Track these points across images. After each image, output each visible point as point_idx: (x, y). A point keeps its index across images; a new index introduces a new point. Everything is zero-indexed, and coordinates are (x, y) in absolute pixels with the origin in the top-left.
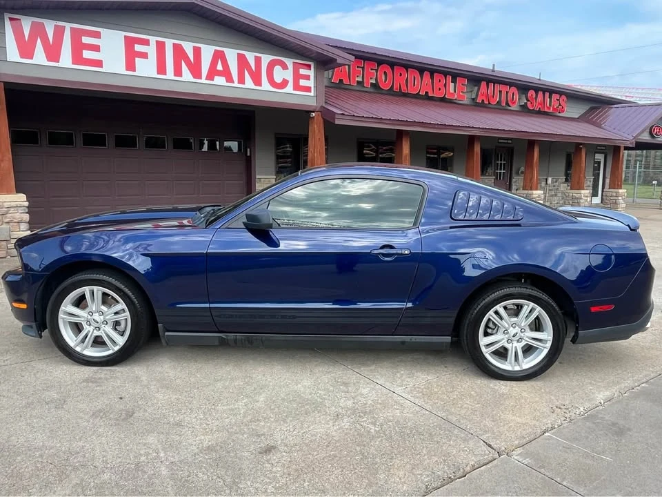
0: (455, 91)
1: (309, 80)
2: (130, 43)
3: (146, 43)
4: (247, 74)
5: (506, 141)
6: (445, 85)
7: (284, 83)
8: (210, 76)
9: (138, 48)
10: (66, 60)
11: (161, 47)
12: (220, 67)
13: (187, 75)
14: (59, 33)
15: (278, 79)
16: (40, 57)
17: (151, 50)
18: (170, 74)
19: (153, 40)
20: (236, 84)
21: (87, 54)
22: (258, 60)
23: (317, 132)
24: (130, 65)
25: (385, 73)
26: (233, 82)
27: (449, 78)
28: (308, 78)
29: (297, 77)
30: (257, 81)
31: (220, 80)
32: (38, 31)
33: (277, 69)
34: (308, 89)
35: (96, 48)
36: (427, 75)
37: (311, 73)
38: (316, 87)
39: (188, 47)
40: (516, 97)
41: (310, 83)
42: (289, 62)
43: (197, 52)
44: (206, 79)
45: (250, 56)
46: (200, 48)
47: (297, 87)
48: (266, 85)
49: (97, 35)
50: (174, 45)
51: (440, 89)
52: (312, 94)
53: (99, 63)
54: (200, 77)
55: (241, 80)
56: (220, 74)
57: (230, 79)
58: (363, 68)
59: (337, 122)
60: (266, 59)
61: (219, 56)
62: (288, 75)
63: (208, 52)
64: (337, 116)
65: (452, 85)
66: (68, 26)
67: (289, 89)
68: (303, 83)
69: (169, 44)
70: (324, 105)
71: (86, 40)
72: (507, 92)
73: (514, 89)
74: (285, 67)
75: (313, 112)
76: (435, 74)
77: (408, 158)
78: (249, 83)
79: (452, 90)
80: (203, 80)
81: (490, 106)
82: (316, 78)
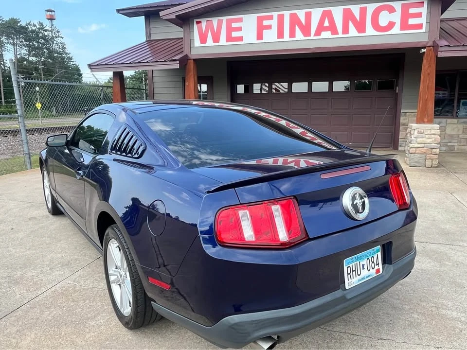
1: (421, 17)
2: (260, 20)
3: (271, 18)
7: (391, 25)
8: (318, 33)
9: (266, 23)
10: (223, 41)
11: (281, 19)
12: (326, 24)
13: (299, 35)
14: (220, 24)
15: (384, 23)
16: (210, 42)
17: (274, 23)
18: (287, 37)
19: (275, 14)
20: (341, 35)
21: (234, 34)
22: (363, 10)
24: (260, 36)
28: (418, 15)
29: (405, 16)
30: (361, 29)
31: (326, 35)
32: (210, 26)
33: (384, 14)
34: (419, 26)
35: (239, 29)
37: (424, 10)
38: (429, 23)
39: (301, 14)
41: (423, 20)
42: (398, 5)
43: (308, 15)
45: (356, 9)
46: (311, 12)
47: (405, 26)
48: (370, 31)
49: (240, 20)
50: (291, 14)
52: (423, 30)
53: (241, 39)
54: (309, 35)
55: (346, 30)
56: (326, 29)
57: (334, 32)
60: (372, 7)
61: (326, 15)
62: (396, 17)
64: (440, 49)
66: (225, 19)
68: (412, 21)
69: (287, 14)
71: (234, 25)
74: (392, 10)
75: (424, 48)
78: (353, 31)
80: (312, 37)
82: (429, 13)
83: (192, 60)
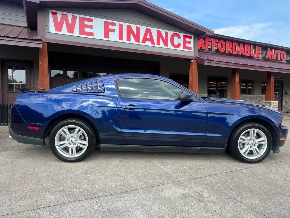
0: (255, 53)
1: (191, 44)
2: (106, 24)
3: (114, 24)
4: (161, 40)
5: (280, 78)
6: (250, 50)
7: (179, 45)
8: (144, 41)
9: (111, 27)
10: (76, 33)
11: (121, 27)
12: (148, 37)
13: (133, 40)
15: (176, 43)
16: (64, 31)
17: (116, 28)
18: (125, 40)
19: (117, 23)
20: (156, 45)
21: (87, 30)
22: (167, 34)
23: (194, 69)
24: (106, 36)
25: (222, 44)
26: (154, 44)
27: (252, 46)
28: (190, 42)
29: (185, 42)
30: (166, 44)
31: (148, 43)
33: (176, 38)
34: (190, 48)
35: (91, 27)
36: (242, 45)
37: (192, 40)
38: (194, 47)
39: (134, 27)
40: (285, 56)
41: (191, 45)
42: (181, 35)
43: (138, 29)
44: (142, 42)
45: (163, 32)
46: (139, 27)
47: (185, 47)
48: (170, 46)
49: (92, 21)
50: (127, 26)
51: (248, 52)
52: (192, 51)
53: (92, 34)
54: (139, 42)
55: (158, 43)
56: (148, 40)
57: (153, 43)
58: (211, 42)
59: (206, 64)
60: (170, 33)
61: (148, 31)
62: (181, 41)
63: (143, 30)
64: (205, 61)
65: (254, 50)
66: (78, 16)
67: (181, 48)
68: (187, 45)
69: (125, 25)
70: (198, 56)
71: (86, 23)
72: (281, 54)
73: (284, 52)
74: (179, 37)
75: (192, 60)
76: (246, 45)
77: (238, 83)
78: (162, 45)
79: (254, 53)
80: (140, 43)
81: (272, 60)
82: (194, 43)
83: (47, 43)
